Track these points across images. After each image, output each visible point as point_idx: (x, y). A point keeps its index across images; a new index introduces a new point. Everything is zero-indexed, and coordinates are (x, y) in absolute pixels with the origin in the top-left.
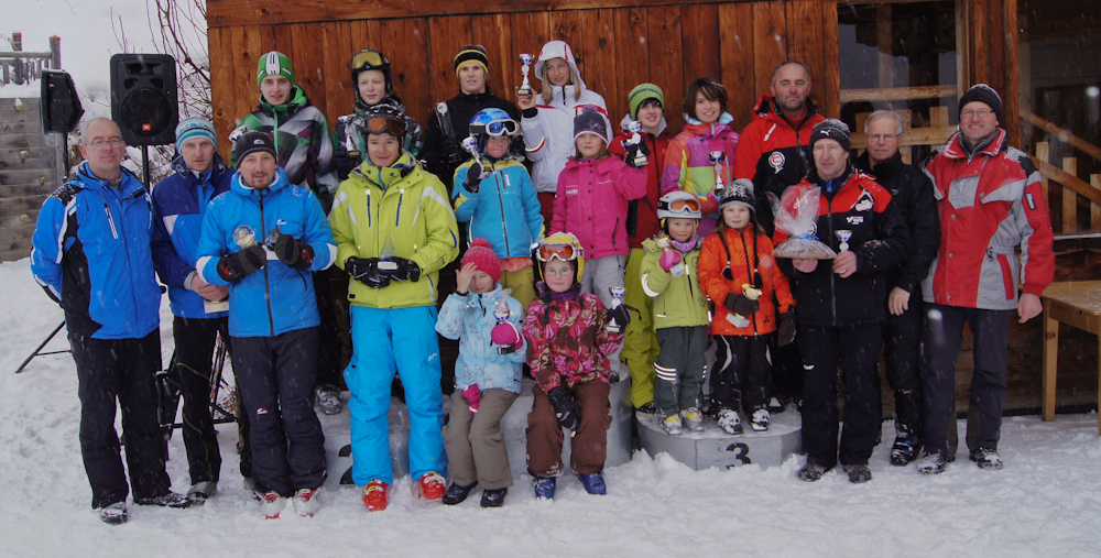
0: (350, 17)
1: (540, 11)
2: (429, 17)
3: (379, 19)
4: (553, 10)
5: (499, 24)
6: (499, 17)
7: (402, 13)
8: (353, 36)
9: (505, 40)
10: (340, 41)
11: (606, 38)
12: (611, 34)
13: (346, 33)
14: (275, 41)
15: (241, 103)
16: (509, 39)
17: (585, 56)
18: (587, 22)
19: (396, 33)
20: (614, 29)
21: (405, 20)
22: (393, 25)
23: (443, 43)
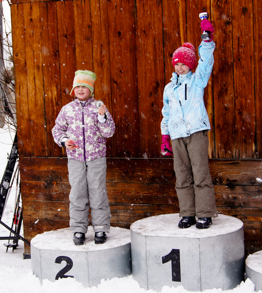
9: (182, 10)
10: (84, 12)
11: (247, 8)
12: (250, 5)
13: (87, 6)
14: (47, 11)
15: (28, 49)
16: (185, 9)
17: (233, 20)
19: (116, 6)
20: (253, 1)
22: (115, 1)
23: (144, 12)
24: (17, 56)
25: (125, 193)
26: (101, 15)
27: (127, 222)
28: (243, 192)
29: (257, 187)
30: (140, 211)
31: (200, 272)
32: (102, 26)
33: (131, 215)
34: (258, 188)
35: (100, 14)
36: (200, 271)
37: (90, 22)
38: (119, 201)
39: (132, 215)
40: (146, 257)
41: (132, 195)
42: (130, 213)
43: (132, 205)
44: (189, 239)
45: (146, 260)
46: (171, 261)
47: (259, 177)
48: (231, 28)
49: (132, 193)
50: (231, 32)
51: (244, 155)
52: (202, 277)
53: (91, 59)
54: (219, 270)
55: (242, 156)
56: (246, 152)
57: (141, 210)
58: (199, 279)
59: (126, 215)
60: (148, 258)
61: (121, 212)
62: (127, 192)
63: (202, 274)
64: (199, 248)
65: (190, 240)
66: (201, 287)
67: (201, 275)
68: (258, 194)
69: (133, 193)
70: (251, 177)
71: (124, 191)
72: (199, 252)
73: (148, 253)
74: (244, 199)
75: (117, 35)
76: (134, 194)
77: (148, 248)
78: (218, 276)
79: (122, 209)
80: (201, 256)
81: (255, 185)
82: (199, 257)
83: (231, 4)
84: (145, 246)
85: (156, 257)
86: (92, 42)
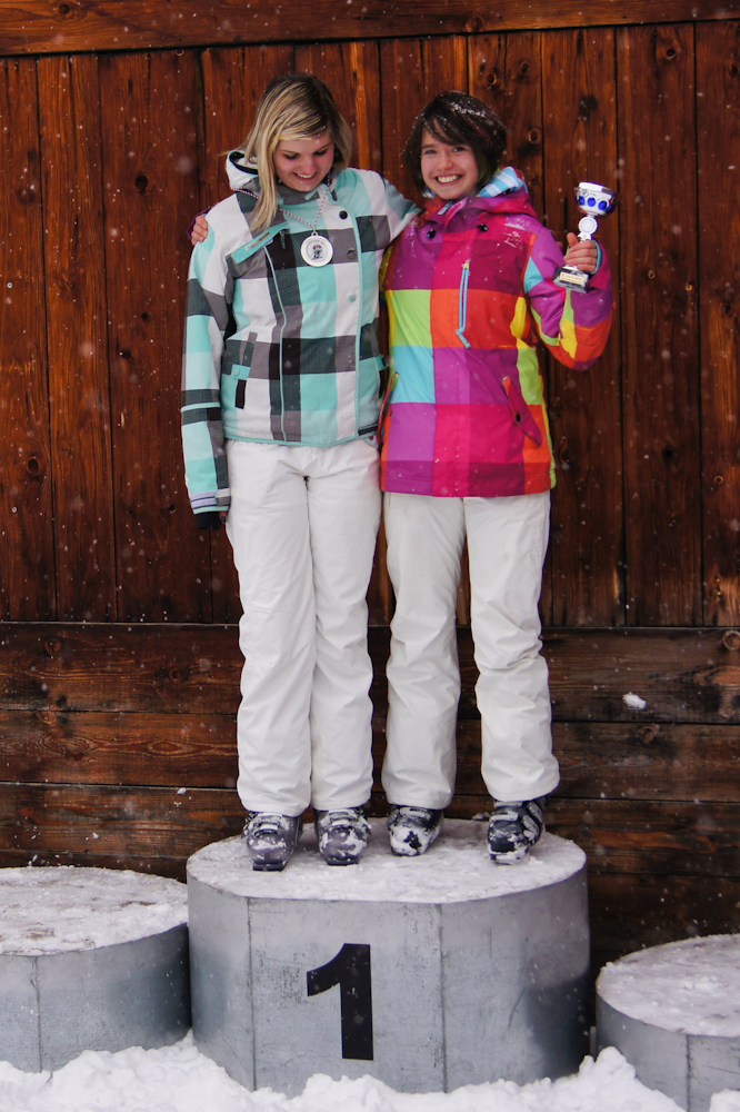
0: (38, 49)
1: (447, 35)
2: (202, 48)
3: (99, 53)
4: (476, 33)
5: (355, 65)
6: (355, 50)
7: (146, 42)
8: (42, 88)
9: (368, 101)
10: (14, 102)
11: (597, 97)
12: (608, 88)
13: (26, 83)
16: (377, 97)
17: (546, 140)
18: (552, 59)
19: (131, 85)
20: (616, 75)
21: (152, 55)
22: (125, 68)
23: (231, 106)
25: (154, 747)
26: (77, 113)
27: (162, 851)
28: (578, 745)
29: (628, 726)
30: (210, 813)
31: (444, 1026)
32: (80, 153)
33: (175, 827)
34: (630, 731)
35: (73, 111)
36: (444, 1020)
37: (37, 139)
38: (132, 779)
39: (180, 828)
40: (250, 974)
41: (179, 754)
42: (174, 821)
43: (182, 791)
44: (405, 907)
45: (249, 984)
46: (338, 986)
47: (634, 693)
48: (539, 169)
49: (180, 748)
50: (540, 180)
51: (582, 612)
52: (449, 1042)
53: (37, 270)
54: (508, 1018)
55: (576, 616)
56: (588, 604)
57: (212, 810)
58: (440, 1050)
59: (157, 827)
60: (255, 974)
61: (139, 819)
62: (163, 746)
63: (448, 1030)
64: (441, 939)
65: (408, 912)
66: (445, 1076)
67: (444, 1035)
68: (629, 752)
69: (186, 749)
70: (606, 693)
71: (150, 742)
72: (438, 954)
73: (256, 960)
74: (580, 768)
75: (134, 186)
76: (189, 753)
77: (258, 941)
78: (503, 1038)
79: (145, 808)
80: (445, 967)
81: (618, 719)
82: (439, 972)
83: (538, 85)
84: (247, 934)
85: (286, 971)
86: (44, 211)
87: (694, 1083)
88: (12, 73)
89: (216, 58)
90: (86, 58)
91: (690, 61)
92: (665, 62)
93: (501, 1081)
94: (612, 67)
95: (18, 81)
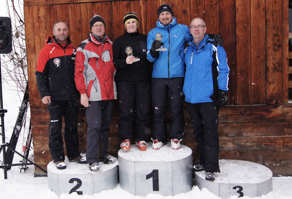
0: (81, 2)
2: (112, 1)
3: (92, 2)
5: (141, 4)
6: (141, 1)
8: (81, 10)
10: (76, 12)
11: (186, 10)
12: (188, 8)
14: (50, 12)
15: (36, 37)
16: (145, 10)
18: (178, 3)
19: (98, 8)
20: (190, 6)
21: (103, 3)
22: (97, 5)
23: (118, 12)
24: (29, 41)
31: (173, 184)
35: (87, 13)
37: (81, 19)
40: (135, 176)
45: (135, 178)
46: (152, 177)
54: (183, 181)
58: (172, 188)
60: (136, 176)
64: (172, 168)
65: (166, 163)
66: (173, 193)
67: (173, 186)
73: (136, 173)
77: (136, 170)
78: (182, 185)
82: (172, 174)
83: (175, 8)
84: (134, 169)
85: (142, 175)
86: (82, 32)
87: (220, 192)
88: (75, 6)
89: (115, 4)
90: (90, 3)
91: (203, 3)
92: (199, 3)
93: (182, 193)
94: (189, 4)
95: (77, 8)
